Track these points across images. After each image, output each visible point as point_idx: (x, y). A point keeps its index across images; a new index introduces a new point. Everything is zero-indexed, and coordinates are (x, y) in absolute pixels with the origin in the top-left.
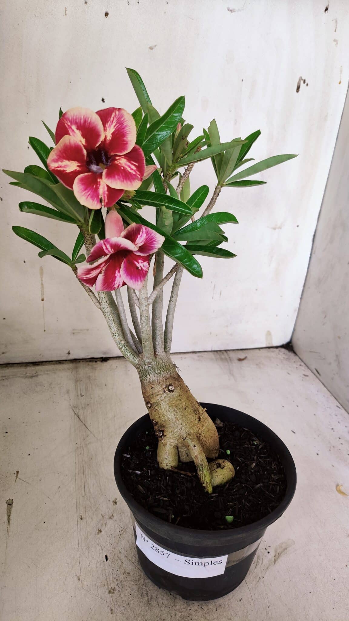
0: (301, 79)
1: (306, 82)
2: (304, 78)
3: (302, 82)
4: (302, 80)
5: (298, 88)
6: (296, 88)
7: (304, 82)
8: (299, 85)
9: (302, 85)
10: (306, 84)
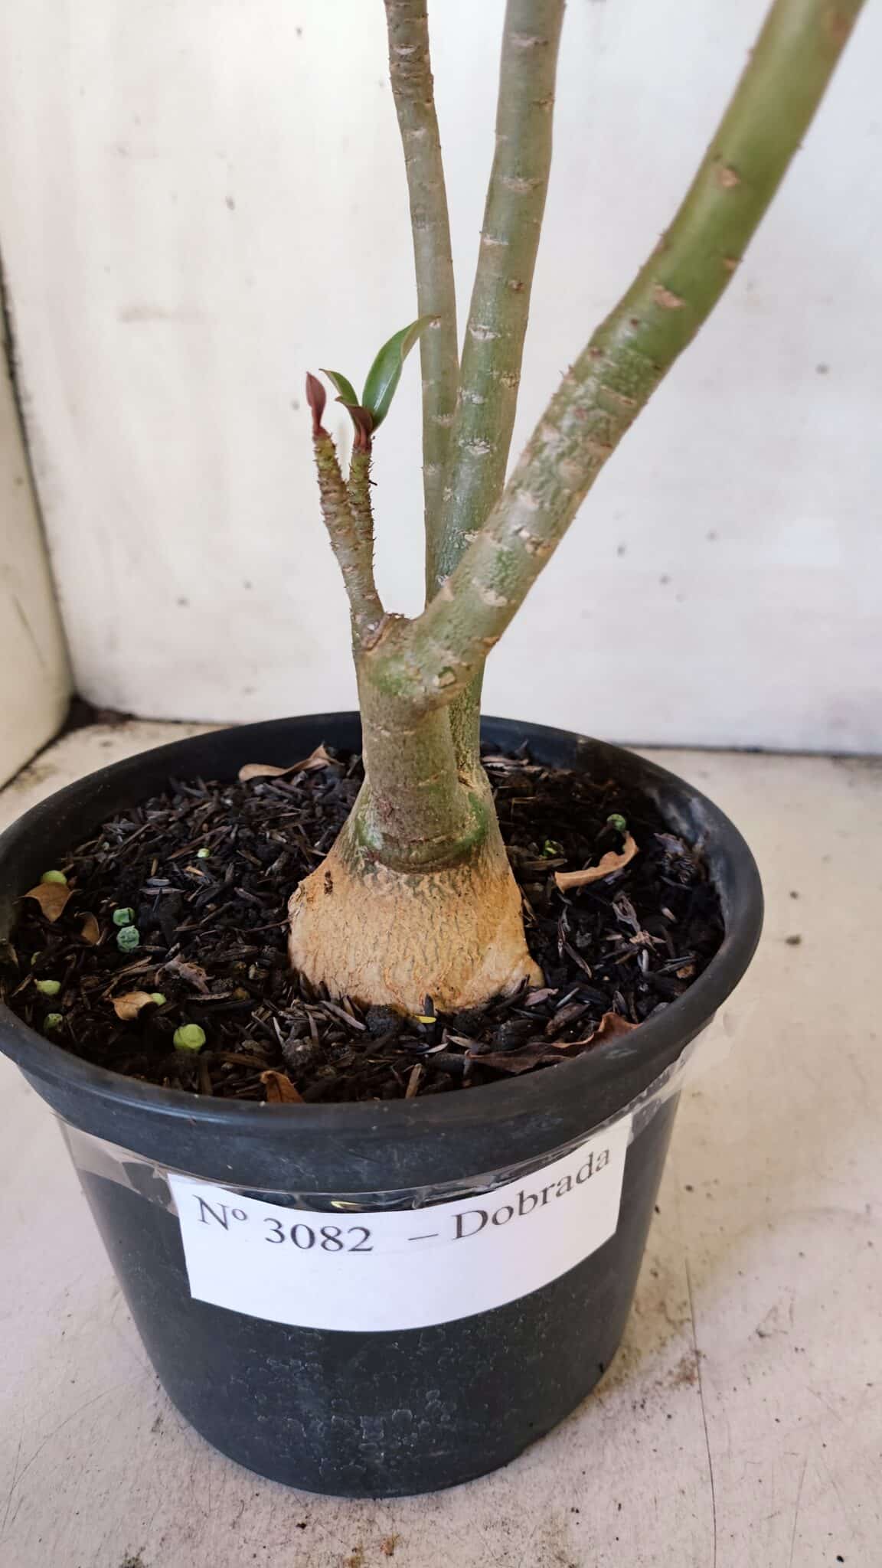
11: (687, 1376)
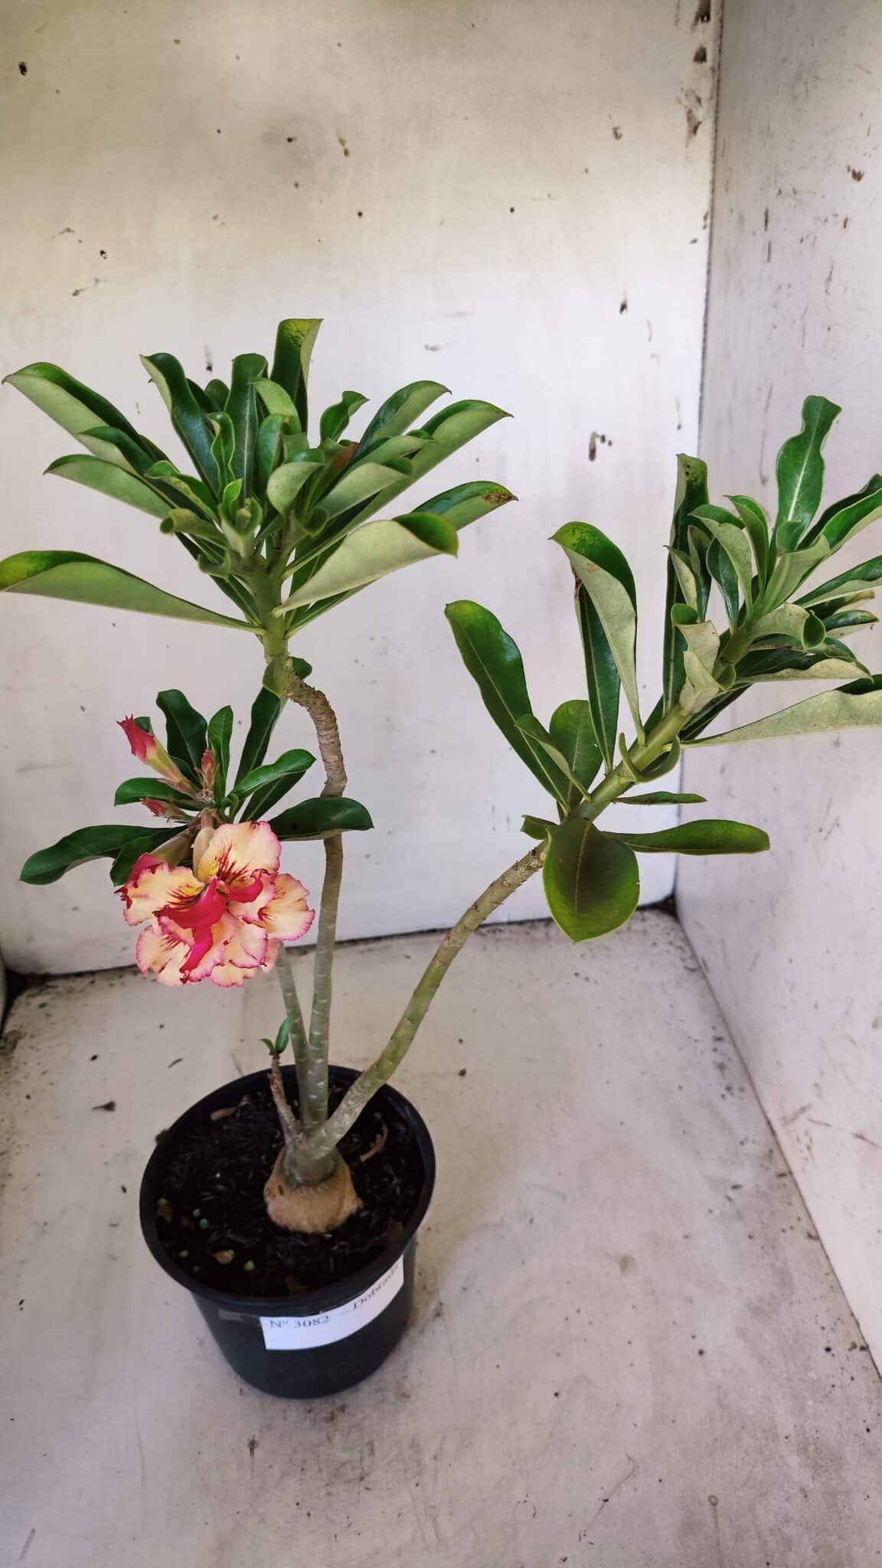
0: (594, 436)
1: (607, 439)
2: (600, 433)
3: (598, 441)
4: (597, 436)
5: (592, 454)
6: (587, 453)
7: (603, 439)
8: (593, 448)
9: (600, 447)
10: (606, 443)
11: (438, 1314)
